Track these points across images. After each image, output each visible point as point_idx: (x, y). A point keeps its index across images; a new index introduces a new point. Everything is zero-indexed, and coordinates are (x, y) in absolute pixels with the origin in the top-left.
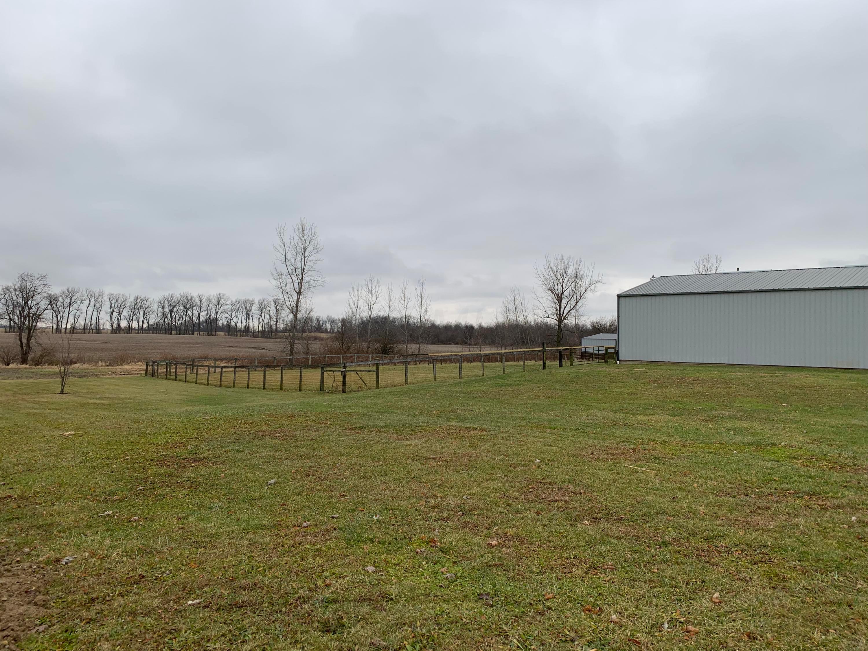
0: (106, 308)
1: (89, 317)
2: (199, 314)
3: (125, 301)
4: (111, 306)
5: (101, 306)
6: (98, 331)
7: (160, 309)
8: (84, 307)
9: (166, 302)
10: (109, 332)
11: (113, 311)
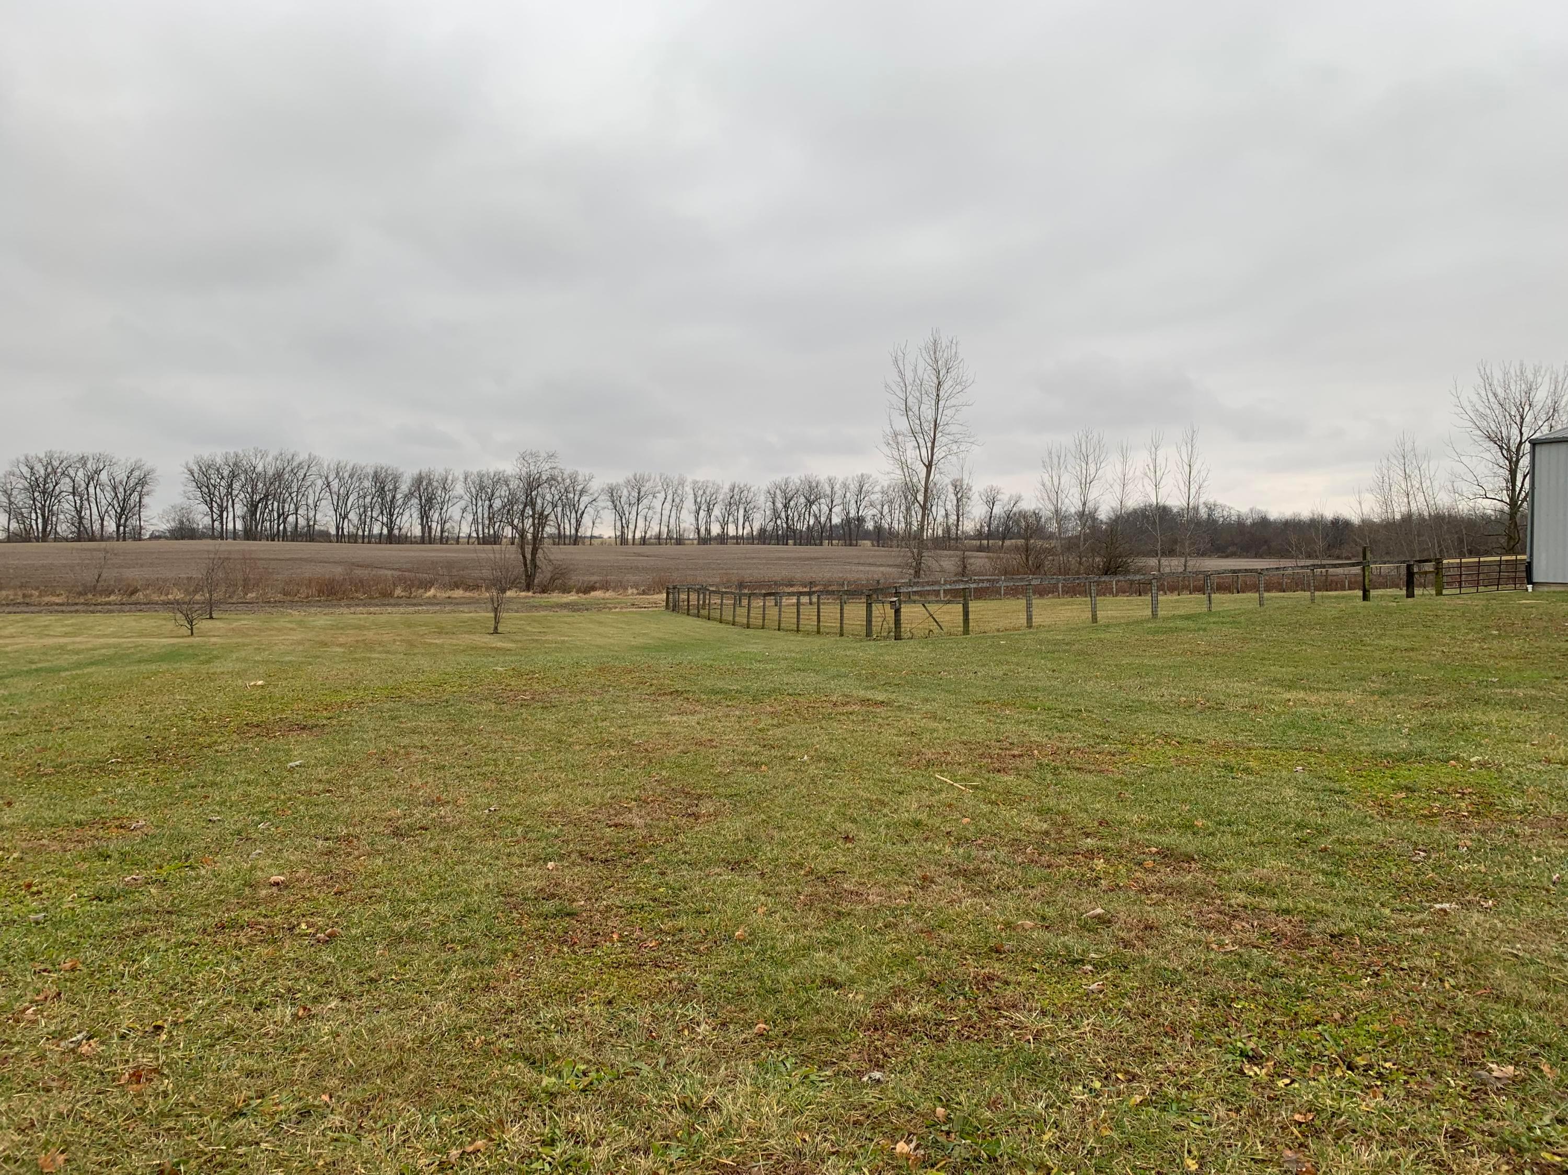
0: (689, 504)
1: (665, 518)
2: (831, 510)
3: (717, 492)
4: (695, 501)
5: (682, 500)
6: (680, 541)
7: (769, 504)
8: (657, 504)
9: (778, 492)
10: (696, 542)
11: (700, 508)
